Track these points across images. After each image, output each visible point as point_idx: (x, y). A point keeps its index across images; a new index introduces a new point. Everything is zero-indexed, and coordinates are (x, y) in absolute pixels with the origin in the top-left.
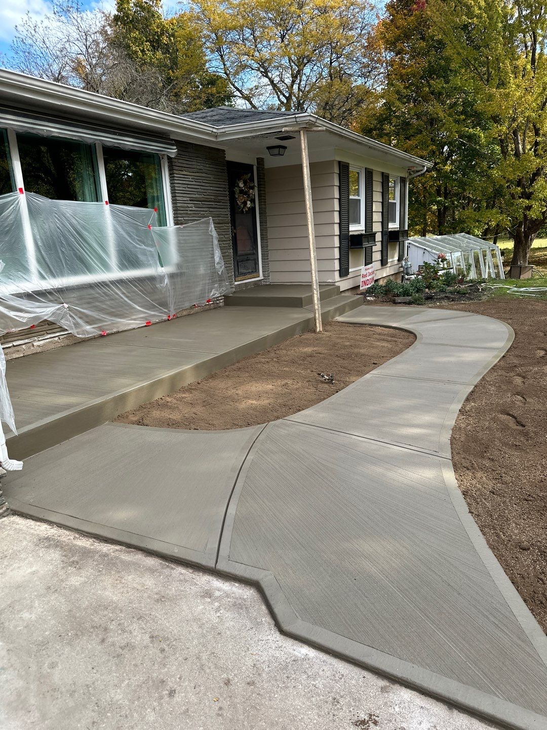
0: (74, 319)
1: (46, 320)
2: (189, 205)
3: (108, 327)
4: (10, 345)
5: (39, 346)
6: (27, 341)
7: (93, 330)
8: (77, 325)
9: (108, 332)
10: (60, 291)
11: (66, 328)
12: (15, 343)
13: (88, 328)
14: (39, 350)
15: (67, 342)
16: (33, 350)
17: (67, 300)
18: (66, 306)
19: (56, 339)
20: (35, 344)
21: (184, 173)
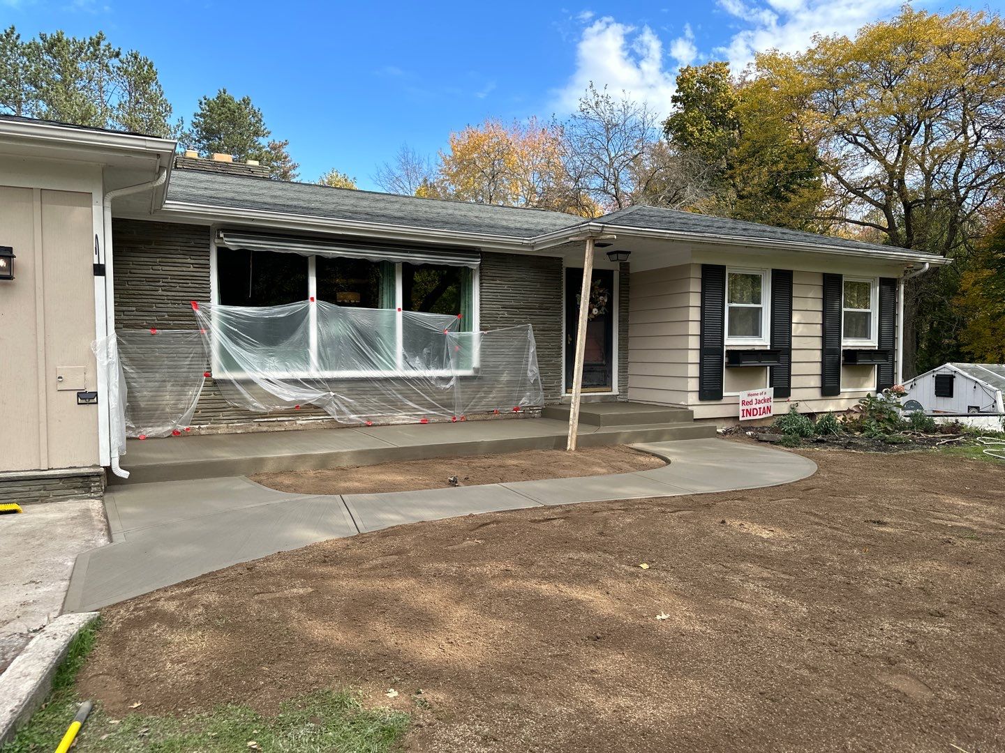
0: (338, 406)
1: (310, 404)
2: (500, 313)
3: (373, 419)
4: (274, 419)
5: (301, 425)
6: (290, 418)
7: (357, 419)
8: (340, 412)
9: (374, 422)
10: (328, 381)
11: (329, 413)
12: (279, 419)
13: (353, 416)
14: (301, 428)
15: (329, 425)
16: (295, 427)
17: (335, 390)
18: (332, 394)
19: (319, 421)
20: (298, 422)
21: (498, 282)
